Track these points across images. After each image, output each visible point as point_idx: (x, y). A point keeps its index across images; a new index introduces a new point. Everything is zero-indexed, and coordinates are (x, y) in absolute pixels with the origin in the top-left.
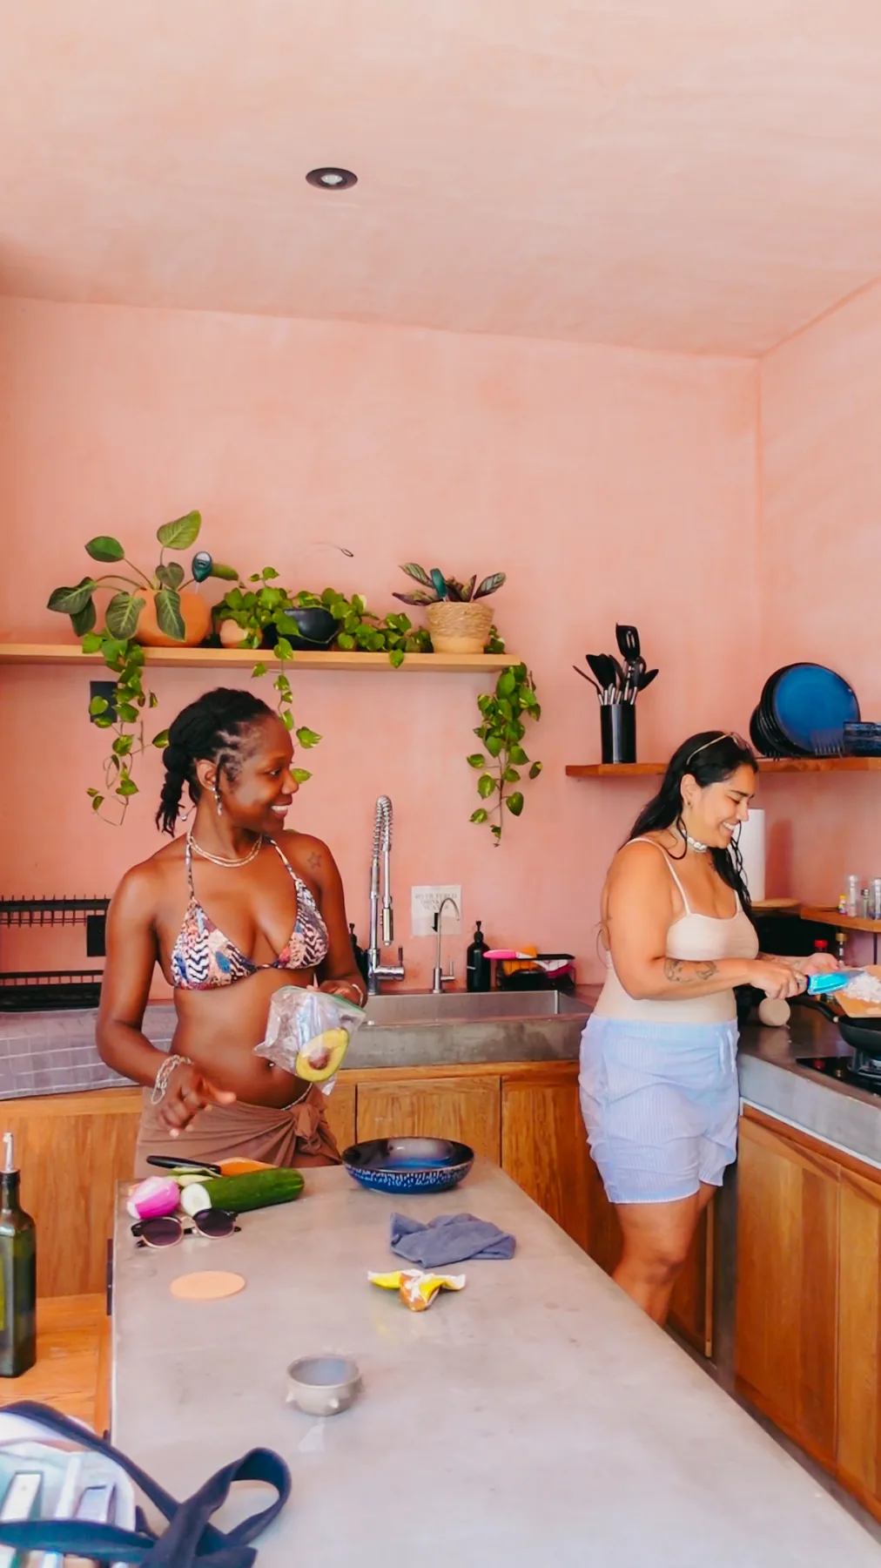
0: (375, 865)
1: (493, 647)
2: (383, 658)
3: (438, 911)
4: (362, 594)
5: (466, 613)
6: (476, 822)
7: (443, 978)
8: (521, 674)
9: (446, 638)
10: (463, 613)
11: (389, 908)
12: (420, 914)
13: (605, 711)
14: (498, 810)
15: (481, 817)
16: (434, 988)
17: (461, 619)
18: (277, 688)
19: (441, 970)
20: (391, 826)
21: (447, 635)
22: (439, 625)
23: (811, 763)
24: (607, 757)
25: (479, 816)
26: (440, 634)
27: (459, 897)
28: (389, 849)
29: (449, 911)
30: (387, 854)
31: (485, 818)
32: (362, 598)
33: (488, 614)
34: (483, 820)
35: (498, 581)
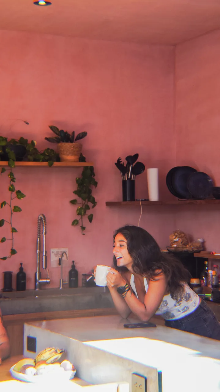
0: (38, 240)
1: (82, 159)
2: (45, 164)
3: (60, 258)
4: (35, 140)
5: (74, 147)
6: (75, 225)
7: (64, 283)
8: (92, 168)
9: (66, 156)
10: (73, 147)
11: (45, 256)
12: (54, 259)
13: (124, 183)
14: (81, 220)
15: (76, 223)
16: (60, 287)
17: (72, 149)
18: (9, 176)
19: (63, 280)
20: (46, 225)
21: (66, 155)
22: (63, 151)
23: (199, 201)
24: (125, 199)
25: (75, 223)
26: (64, 154)
27: (68, 251)
28: (45, 234)
29: (64, 258)
30: (44, 236)
31: (78, 223)
32: (35, 142)
33: (80, 147)
34: (76, 224)
35: (84, 135)
